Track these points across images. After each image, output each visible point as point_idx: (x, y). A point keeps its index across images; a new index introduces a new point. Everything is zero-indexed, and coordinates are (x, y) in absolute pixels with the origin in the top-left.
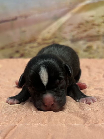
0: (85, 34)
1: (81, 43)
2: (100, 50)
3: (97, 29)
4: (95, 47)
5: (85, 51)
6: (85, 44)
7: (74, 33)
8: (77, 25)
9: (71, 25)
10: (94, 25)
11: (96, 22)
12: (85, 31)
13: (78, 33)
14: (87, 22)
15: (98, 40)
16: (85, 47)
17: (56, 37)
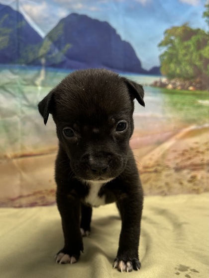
0: (189, 163)
1: (185, 172)
2: (205, 180)
3: (201, 157)
4: (199, 177)
5: (190, 181)
6: (189, 173)
7: (178, 161)
8: (181, 152)
9: (175, 151)
10: (198, 152)
11: (201, 150)
12: (190, 158)
13: (182, 161)
14: (192, 149)
15: (202, 169)
16: (189, 177)
17: (159, 165)
